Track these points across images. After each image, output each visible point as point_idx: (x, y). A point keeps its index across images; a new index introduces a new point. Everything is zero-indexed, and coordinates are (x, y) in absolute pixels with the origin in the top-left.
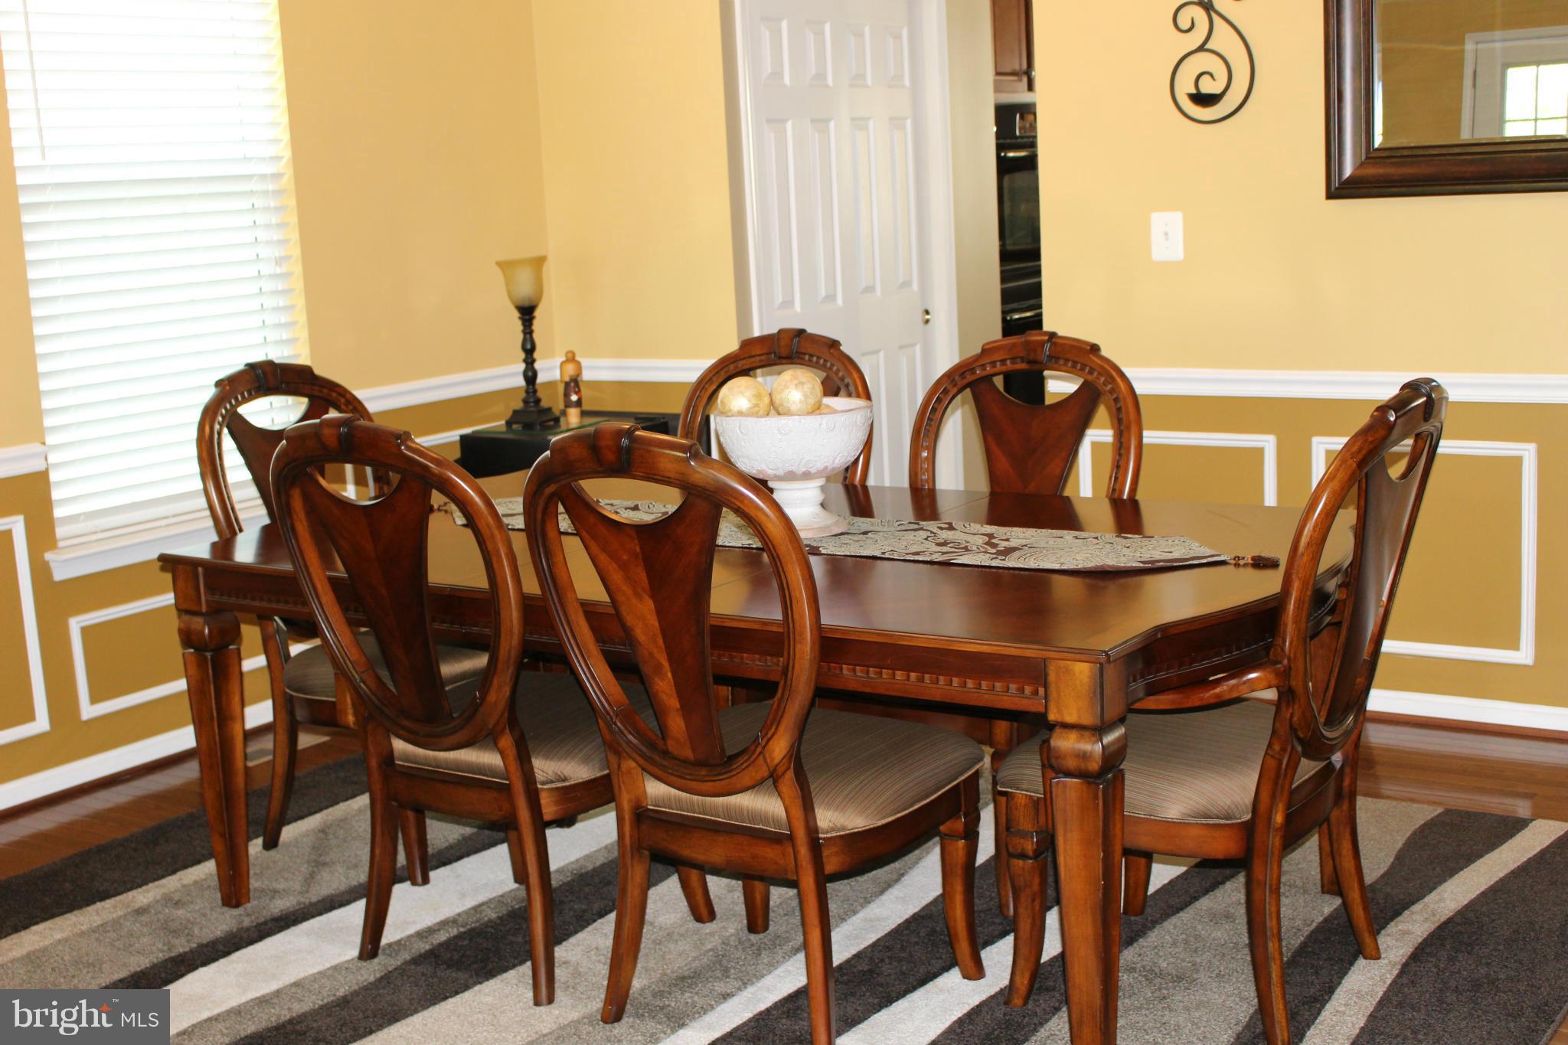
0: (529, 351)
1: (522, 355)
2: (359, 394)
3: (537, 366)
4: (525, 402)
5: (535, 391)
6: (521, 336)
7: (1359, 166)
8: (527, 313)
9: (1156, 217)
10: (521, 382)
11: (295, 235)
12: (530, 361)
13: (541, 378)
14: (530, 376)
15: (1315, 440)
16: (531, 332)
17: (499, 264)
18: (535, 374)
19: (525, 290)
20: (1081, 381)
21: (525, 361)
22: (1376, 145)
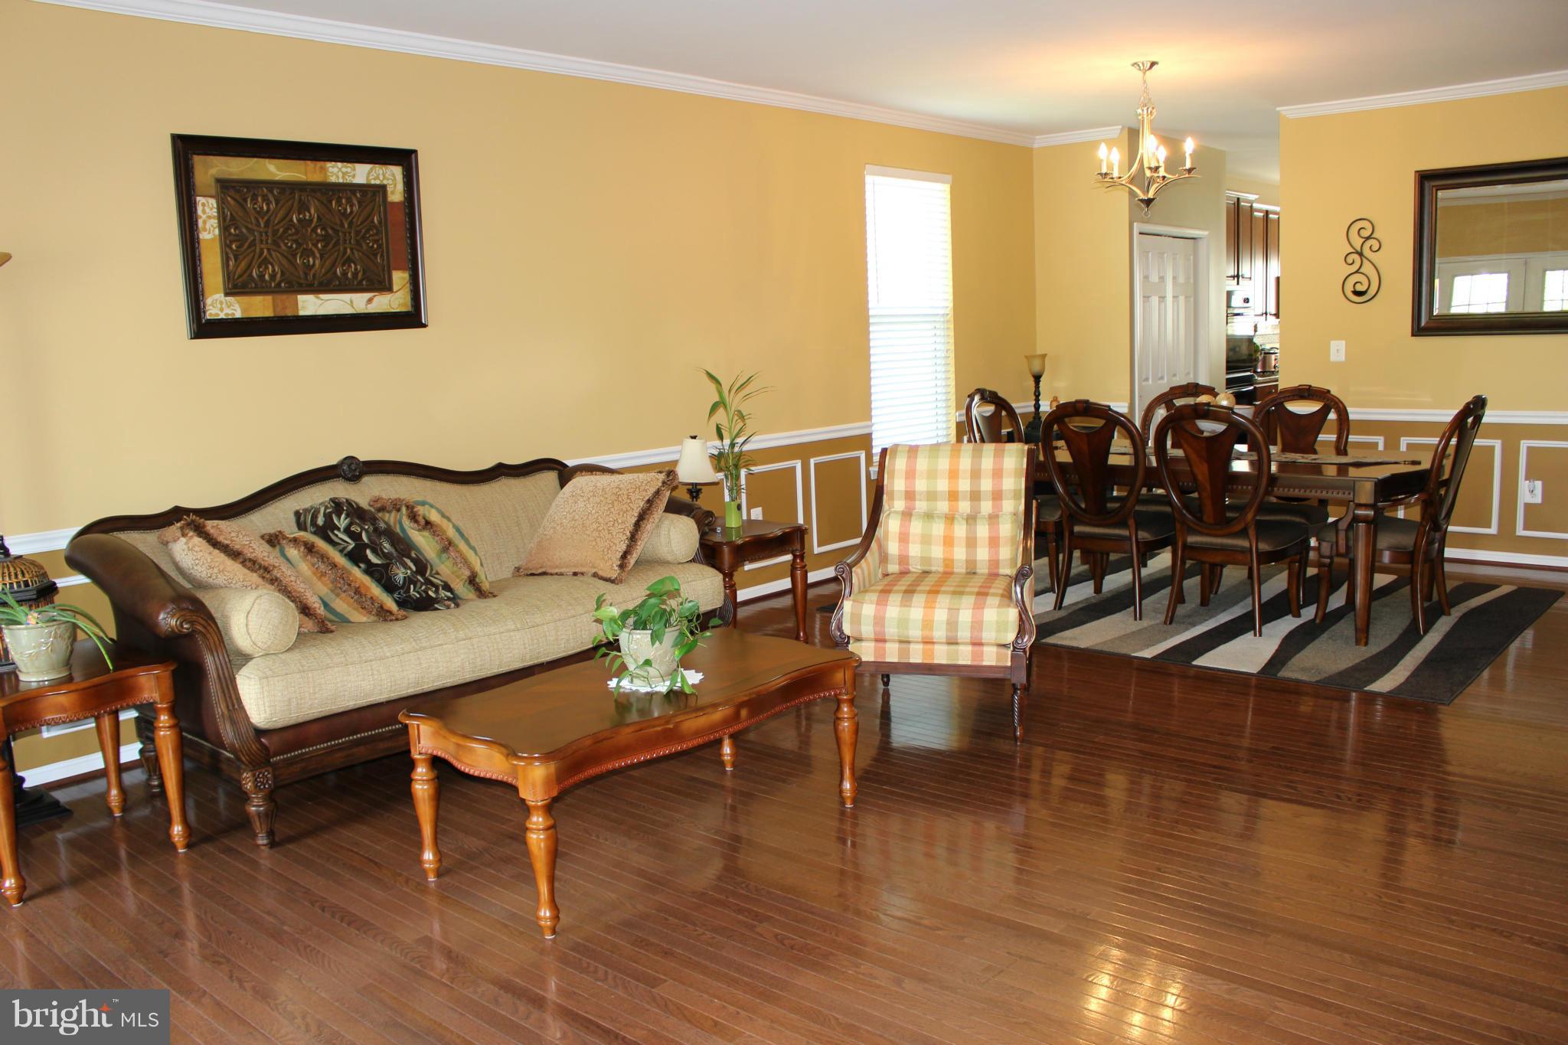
0: (1037, 395)
1: (1034, 398)
2: (1013, 405)
3: (1040, 402)
4: (1034, 418)
5: (1039, 413)
6: (1034, 389)
7: (1427, 323)
8: (1037, 378)
9: (1333, 343)
10: (1032, 409)
11: (952, 341)
12: (1037, 400)
13: (1041, 409)
14: (1037, 406)
15: (1402, 438)
16: (1039, 387)
17: (1026, 357)
18: (1039, 406)
19: (1036, 368)
20: (1323, 404)
21: (1035, 400)
22: (1435, 314)
